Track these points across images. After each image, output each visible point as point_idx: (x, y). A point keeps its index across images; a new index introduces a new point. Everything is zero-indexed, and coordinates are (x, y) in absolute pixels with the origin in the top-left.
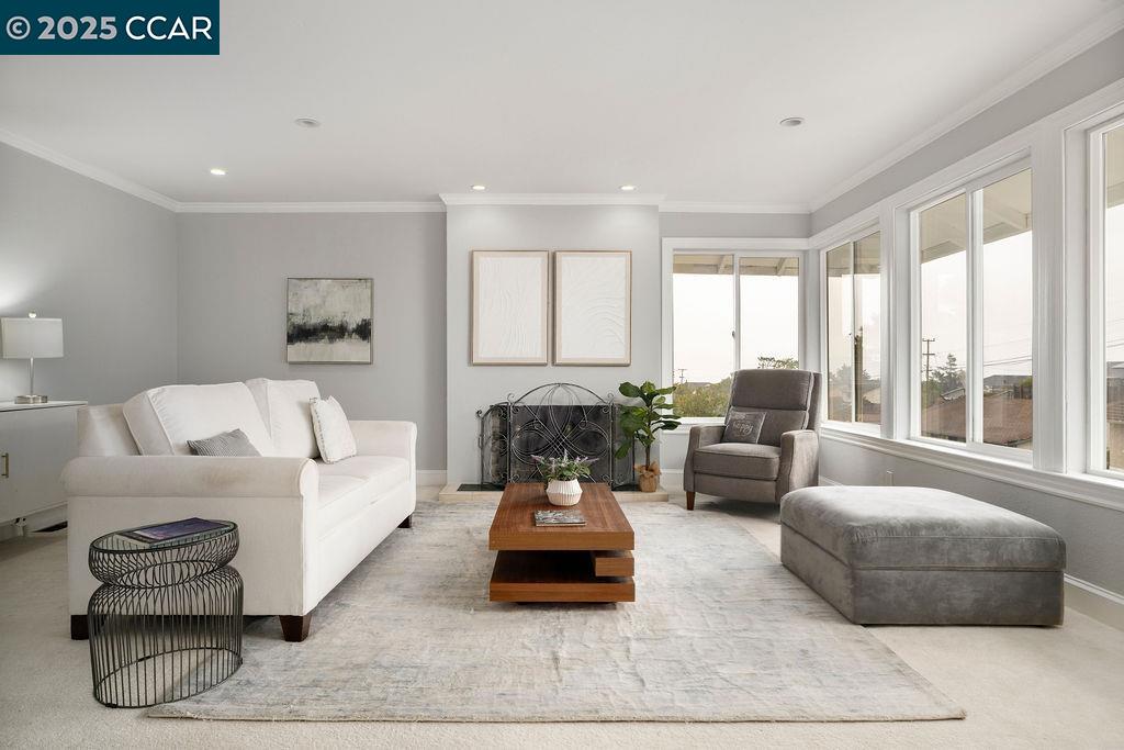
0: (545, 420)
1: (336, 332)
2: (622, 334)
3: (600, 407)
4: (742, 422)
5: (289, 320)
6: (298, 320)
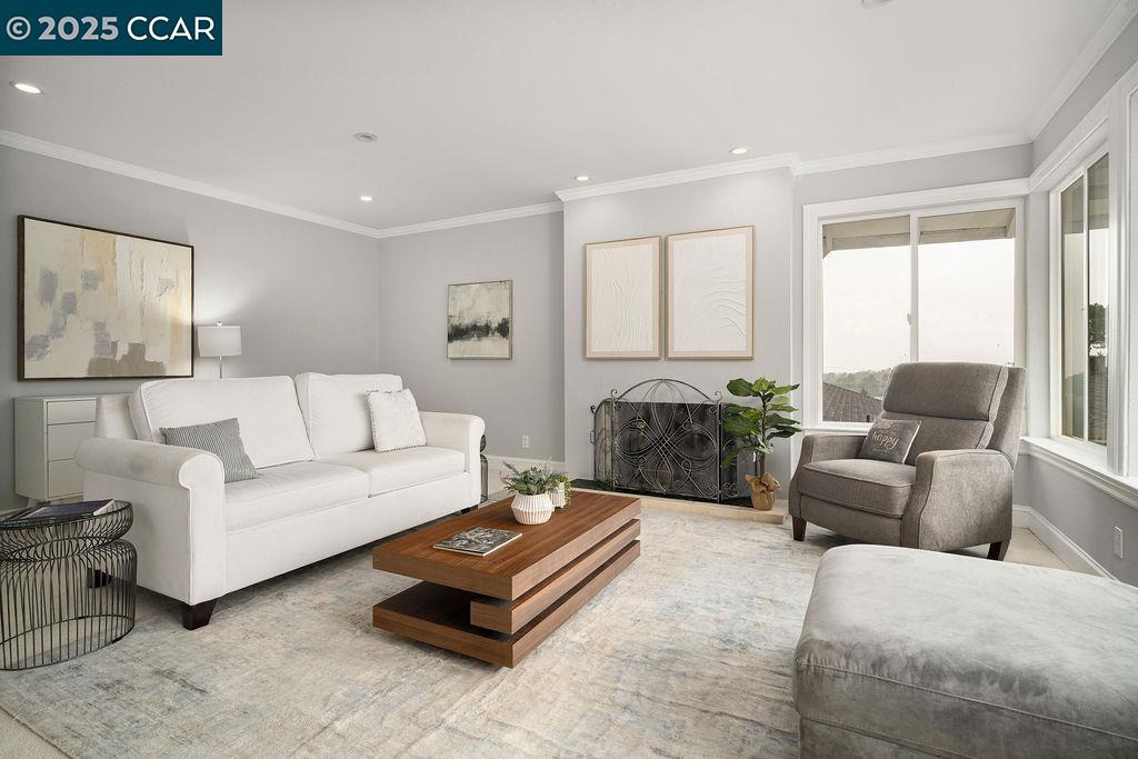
0: (648, 418)
1: (482, 330)
2: (742, 323)
3: (707, 406)
4: (886, 432)
5: (449, 322)
6: (455, 322)
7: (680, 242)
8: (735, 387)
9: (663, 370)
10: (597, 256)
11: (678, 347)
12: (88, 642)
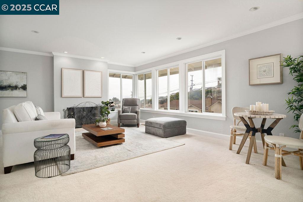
1: (14, 88)
7: (87, 72)
8: (103, 102)
9: (84, 100)
10: (65, 72)
11: (86, 95)
12: (65, 170)
